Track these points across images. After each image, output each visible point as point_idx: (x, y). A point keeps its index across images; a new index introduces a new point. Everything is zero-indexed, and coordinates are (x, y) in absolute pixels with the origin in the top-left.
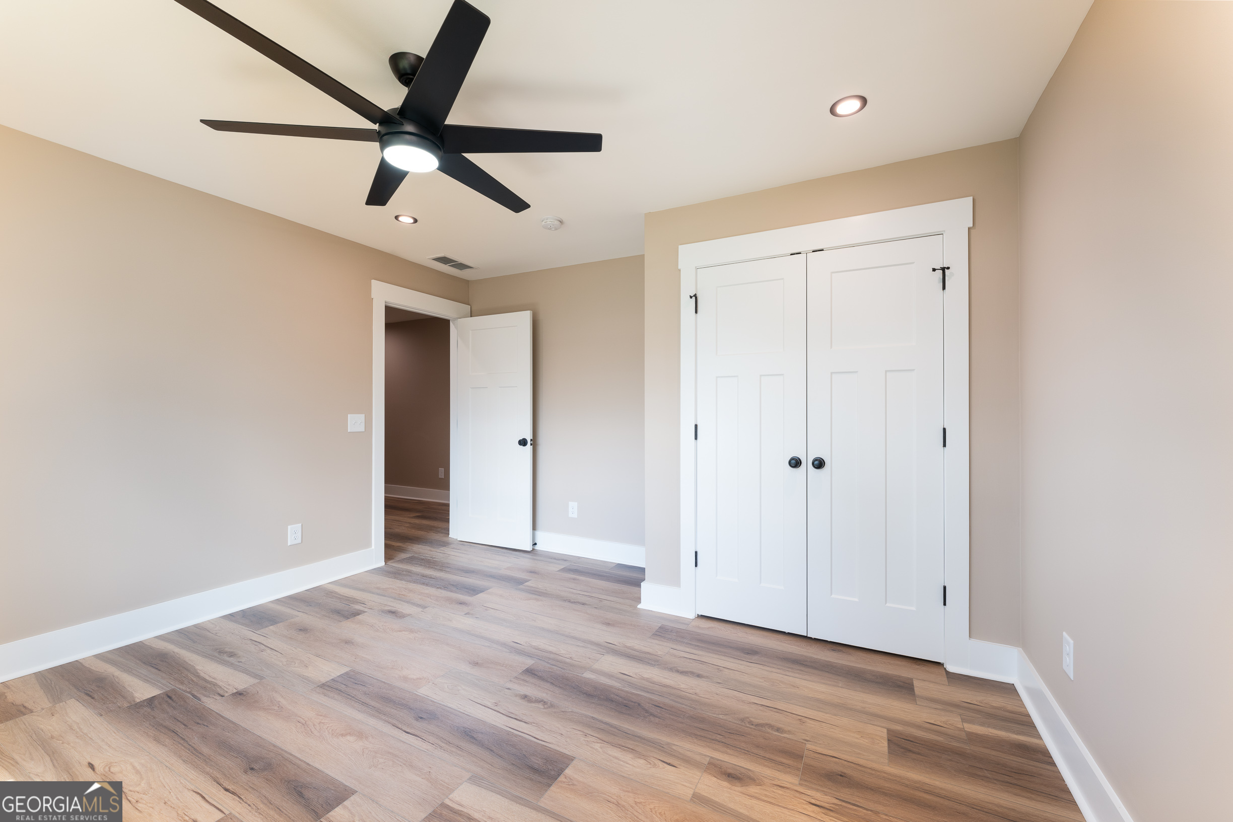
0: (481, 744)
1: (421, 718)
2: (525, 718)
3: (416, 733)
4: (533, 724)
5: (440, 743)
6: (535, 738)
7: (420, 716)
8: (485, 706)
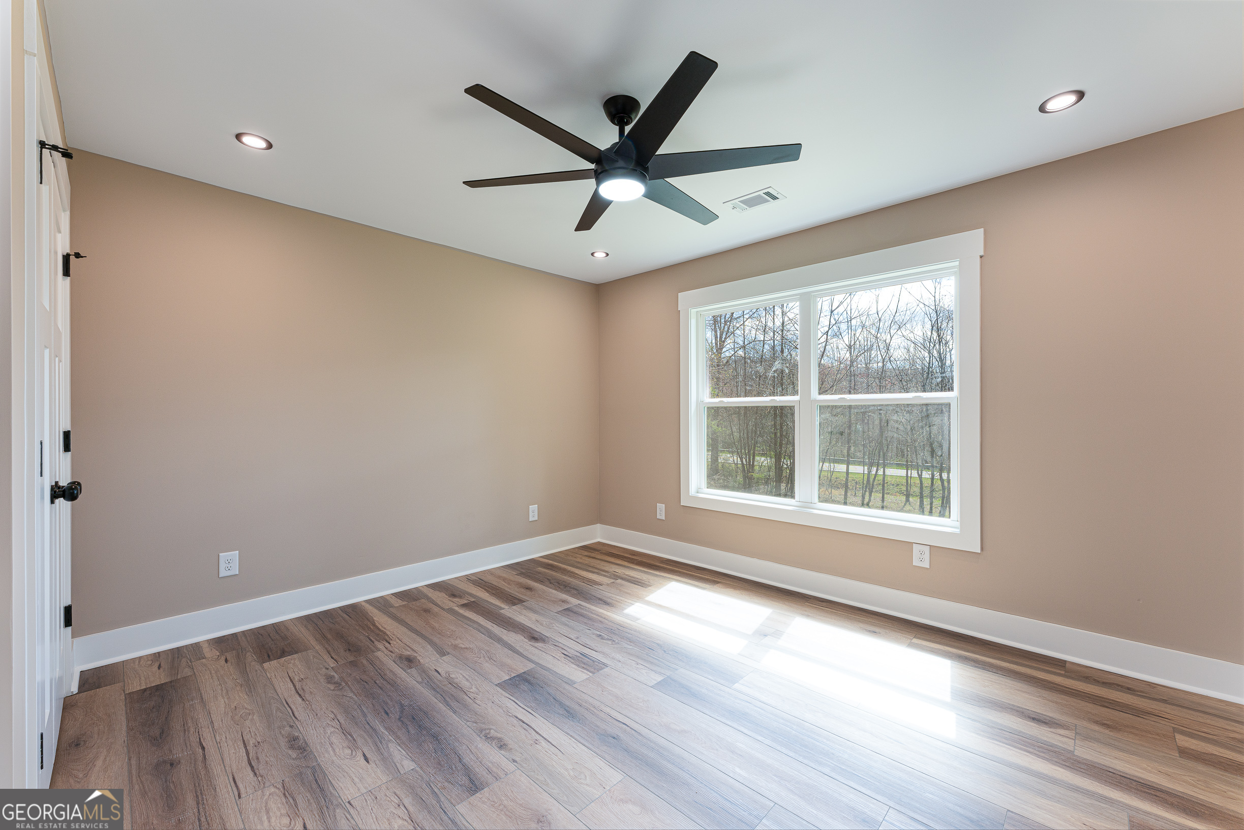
0: (561, 704)
1: (614, 738)
2: (515, 721)
3: (617, 723)
4: (511, 715)
5: (595, 711)
6: (516, 703)
7: (615, 741)
8: (549, 742)
